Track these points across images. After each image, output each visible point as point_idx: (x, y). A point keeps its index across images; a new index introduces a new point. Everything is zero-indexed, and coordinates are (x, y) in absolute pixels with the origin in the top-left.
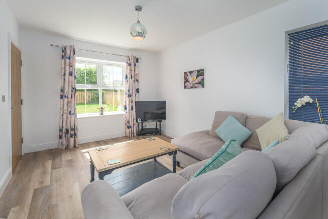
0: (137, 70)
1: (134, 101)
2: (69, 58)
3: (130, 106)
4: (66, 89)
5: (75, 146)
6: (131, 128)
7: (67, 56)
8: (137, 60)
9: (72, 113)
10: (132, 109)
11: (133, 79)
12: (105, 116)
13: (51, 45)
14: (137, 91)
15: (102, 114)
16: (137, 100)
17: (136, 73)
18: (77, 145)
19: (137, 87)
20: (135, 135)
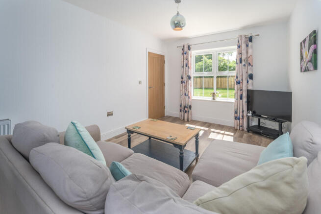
0: (250, 51)
1: (244, 88)
2: (186, 54)
3: (239, 94)
4: (184, 77)
5: (188, 120)
6: (239, 119)
7: (185, 52)
8: (251, 39)
9: (187, 94)
10: (241, 98)
11: (243, 63)
12: (216, 101)
13: (178, 47)
14: (251, 77)
15: (214, 99)
16: (250, 88)
17: (249, 56)
18: (189, 120)
19: (250, 72)
20: (245, 130)
